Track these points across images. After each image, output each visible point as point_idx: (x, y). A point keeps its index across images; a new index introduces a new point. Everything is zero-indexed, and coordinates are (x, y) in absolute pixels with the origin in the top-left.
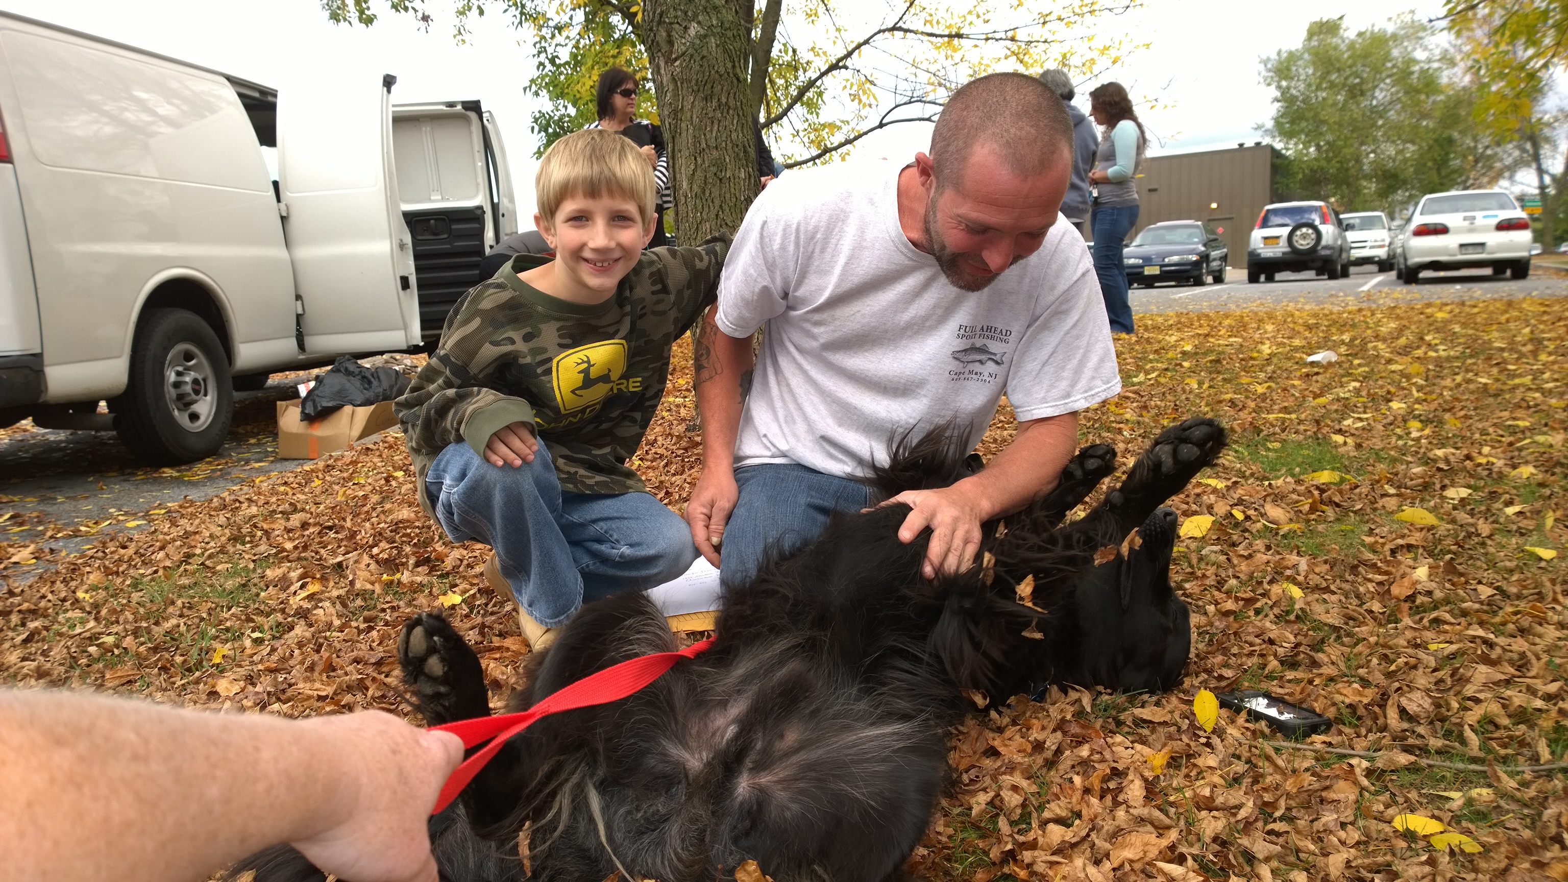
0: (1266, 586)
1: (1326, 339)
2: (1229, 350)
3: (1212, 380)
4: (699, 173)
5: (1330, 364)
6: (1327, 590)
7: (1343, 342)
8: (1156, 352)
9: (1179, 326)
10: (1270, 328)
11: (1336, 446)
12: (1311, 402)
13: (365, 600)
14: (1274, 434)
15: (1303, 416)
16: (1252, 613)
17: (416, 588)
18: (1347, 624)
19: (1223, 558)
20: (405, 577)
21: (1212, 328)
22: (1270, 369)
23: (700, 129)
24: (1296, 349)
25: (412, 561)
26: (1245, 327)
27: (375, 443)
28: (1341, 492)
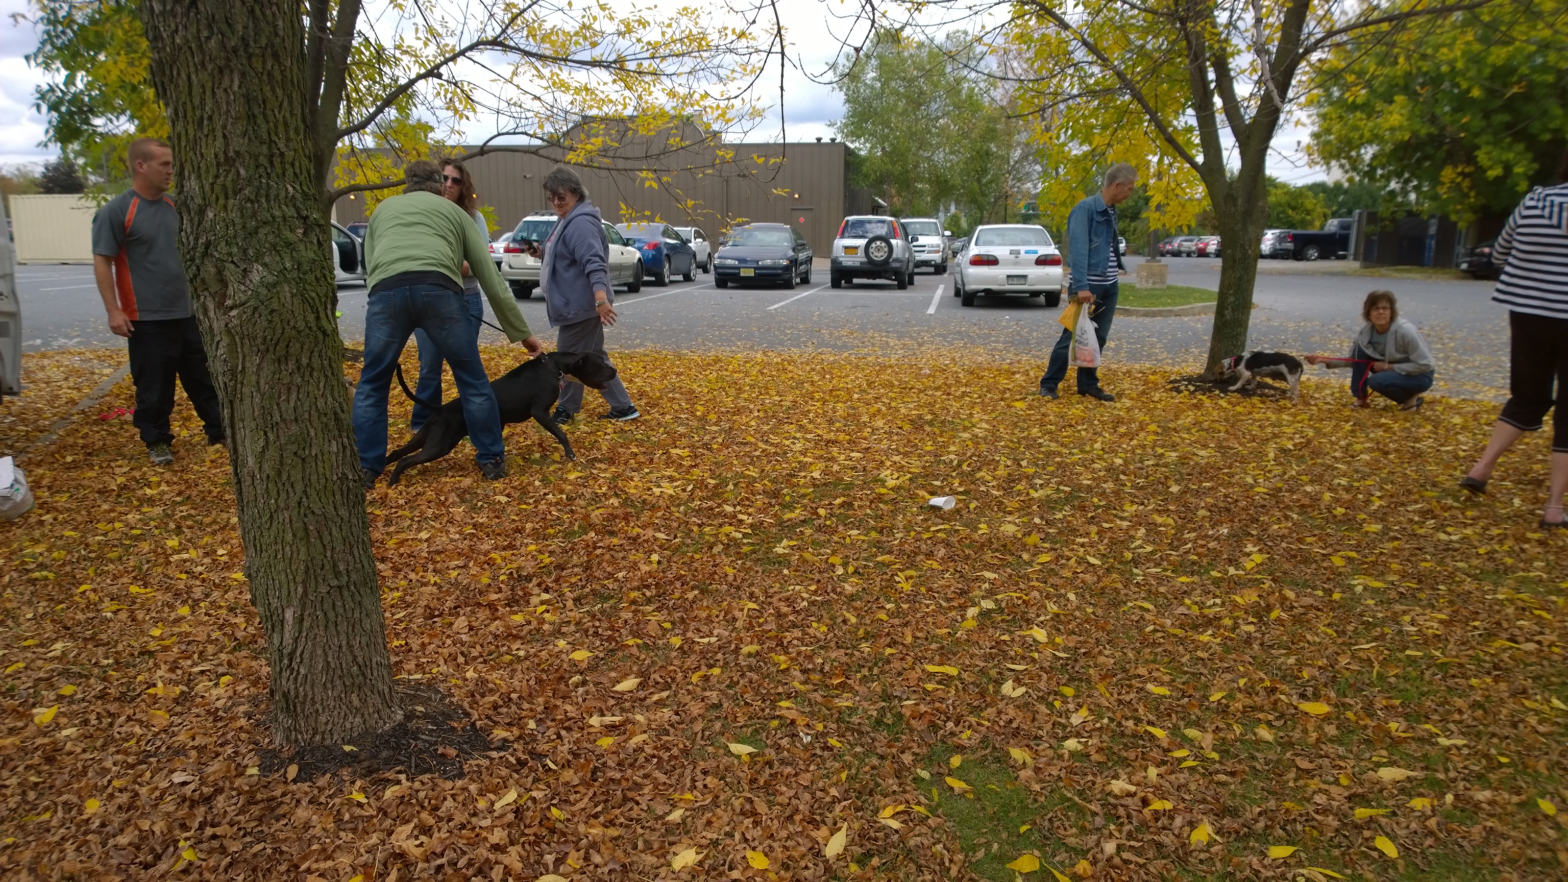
4: (272, 452)
23: (270, 398)
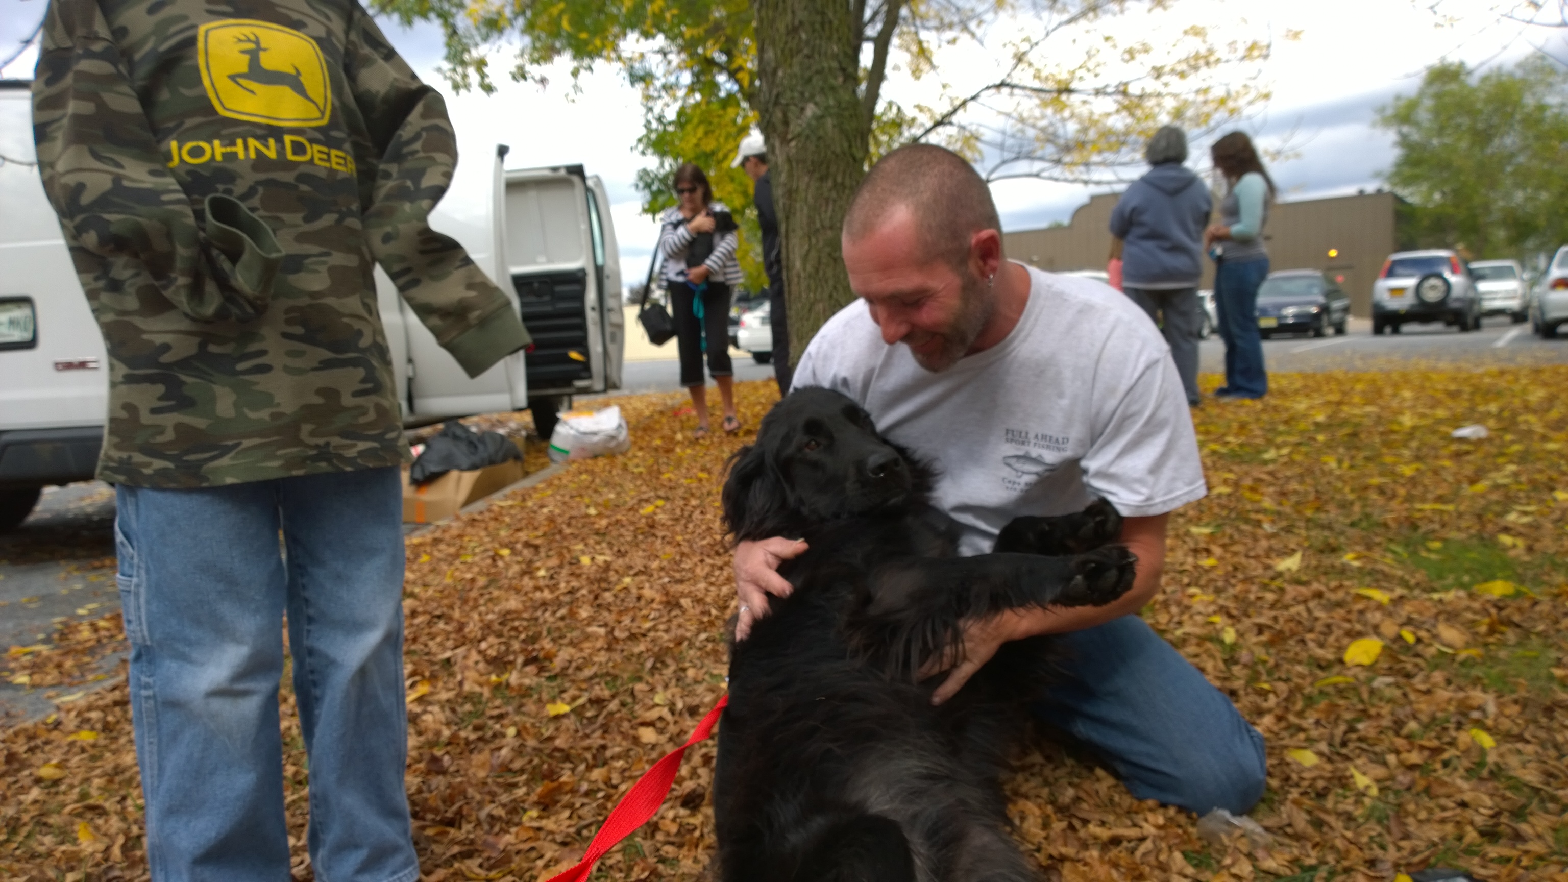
0: (1453, 733)
1: (1472, 409)
2: (1367, 422)
3: (1352, 458)
5: (1479, 442)
6: (1520, 738)
7: (1489, 414)
8: (1286, 422)
9: (1307, 391)
10: (1407, 394)
11: (1505, 549)
12: (1468, 490)
13: (474, 704)
14: (1433, 531)
15: (1462, 508)
16: (1438, 766)
17: (525, 692)
18: (1548, 784)
19: (1397, 693)
20: (513, 678)
21: (1345, 393)
22: (1414, 444)
24: (1440, 421)
25: (520, 660)
26: (1379, 393)
27: (481, 513)
28: (1520, 610)
